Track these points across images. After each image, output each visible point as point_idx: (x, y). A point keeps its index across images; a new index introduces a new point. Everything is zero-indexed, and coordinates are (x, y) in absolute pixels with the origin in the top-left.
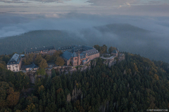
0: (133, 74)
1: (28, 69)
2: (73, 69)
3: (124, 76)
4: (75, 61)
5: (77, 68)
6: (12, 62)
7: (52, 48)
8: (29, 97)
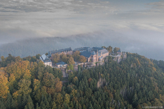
0: (138, 67)
1: (59, 66)
2: (94, 64)
3: (132, 68)
4: (95, 58)
5: (96, 64)
6: (46, 60)
7: (70, 49)
8: (69, 86)
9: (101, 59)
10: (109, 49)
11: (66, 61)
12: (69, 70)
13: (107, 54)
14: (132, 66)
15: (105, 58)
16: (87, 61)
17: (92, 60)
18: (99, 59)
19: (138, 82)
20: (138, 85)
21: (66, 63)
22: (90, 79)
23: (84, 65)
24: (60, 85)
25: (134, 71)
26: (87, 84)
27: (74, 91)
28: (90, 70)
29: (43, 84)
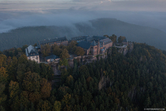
0: (148, 60)
1: (49, 60)
2: (94, 58)
3: (142, 62)
4: (95, 50)
5: (97, 57)
6: (32, 54)
7: (65, 39)
8: (61, 88)
9: (104, 51)
10: (113, 38)
11: (58, 55)
12: (62, 66)
13: (111, 44)
14: (141, 59)
15: (108, 50)
16: (86, 54)
17: (91, 53)
18: (101, 52)
19: (151, 80)
20: (151, 84)
21: (58, 56)
22: (90, 78)
23: (81, 59)
24: (48, 88)
25: (145, 66)
26: (85, 85)
27: (67, 96)
28: (88, 66)
29: (23, 88)
